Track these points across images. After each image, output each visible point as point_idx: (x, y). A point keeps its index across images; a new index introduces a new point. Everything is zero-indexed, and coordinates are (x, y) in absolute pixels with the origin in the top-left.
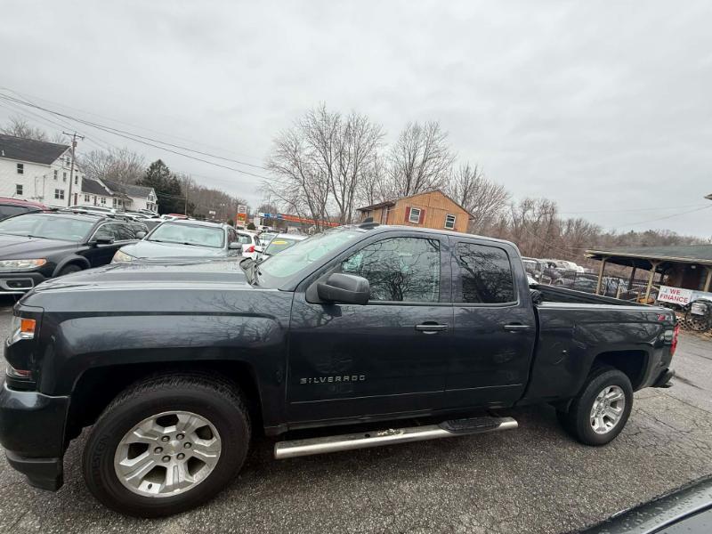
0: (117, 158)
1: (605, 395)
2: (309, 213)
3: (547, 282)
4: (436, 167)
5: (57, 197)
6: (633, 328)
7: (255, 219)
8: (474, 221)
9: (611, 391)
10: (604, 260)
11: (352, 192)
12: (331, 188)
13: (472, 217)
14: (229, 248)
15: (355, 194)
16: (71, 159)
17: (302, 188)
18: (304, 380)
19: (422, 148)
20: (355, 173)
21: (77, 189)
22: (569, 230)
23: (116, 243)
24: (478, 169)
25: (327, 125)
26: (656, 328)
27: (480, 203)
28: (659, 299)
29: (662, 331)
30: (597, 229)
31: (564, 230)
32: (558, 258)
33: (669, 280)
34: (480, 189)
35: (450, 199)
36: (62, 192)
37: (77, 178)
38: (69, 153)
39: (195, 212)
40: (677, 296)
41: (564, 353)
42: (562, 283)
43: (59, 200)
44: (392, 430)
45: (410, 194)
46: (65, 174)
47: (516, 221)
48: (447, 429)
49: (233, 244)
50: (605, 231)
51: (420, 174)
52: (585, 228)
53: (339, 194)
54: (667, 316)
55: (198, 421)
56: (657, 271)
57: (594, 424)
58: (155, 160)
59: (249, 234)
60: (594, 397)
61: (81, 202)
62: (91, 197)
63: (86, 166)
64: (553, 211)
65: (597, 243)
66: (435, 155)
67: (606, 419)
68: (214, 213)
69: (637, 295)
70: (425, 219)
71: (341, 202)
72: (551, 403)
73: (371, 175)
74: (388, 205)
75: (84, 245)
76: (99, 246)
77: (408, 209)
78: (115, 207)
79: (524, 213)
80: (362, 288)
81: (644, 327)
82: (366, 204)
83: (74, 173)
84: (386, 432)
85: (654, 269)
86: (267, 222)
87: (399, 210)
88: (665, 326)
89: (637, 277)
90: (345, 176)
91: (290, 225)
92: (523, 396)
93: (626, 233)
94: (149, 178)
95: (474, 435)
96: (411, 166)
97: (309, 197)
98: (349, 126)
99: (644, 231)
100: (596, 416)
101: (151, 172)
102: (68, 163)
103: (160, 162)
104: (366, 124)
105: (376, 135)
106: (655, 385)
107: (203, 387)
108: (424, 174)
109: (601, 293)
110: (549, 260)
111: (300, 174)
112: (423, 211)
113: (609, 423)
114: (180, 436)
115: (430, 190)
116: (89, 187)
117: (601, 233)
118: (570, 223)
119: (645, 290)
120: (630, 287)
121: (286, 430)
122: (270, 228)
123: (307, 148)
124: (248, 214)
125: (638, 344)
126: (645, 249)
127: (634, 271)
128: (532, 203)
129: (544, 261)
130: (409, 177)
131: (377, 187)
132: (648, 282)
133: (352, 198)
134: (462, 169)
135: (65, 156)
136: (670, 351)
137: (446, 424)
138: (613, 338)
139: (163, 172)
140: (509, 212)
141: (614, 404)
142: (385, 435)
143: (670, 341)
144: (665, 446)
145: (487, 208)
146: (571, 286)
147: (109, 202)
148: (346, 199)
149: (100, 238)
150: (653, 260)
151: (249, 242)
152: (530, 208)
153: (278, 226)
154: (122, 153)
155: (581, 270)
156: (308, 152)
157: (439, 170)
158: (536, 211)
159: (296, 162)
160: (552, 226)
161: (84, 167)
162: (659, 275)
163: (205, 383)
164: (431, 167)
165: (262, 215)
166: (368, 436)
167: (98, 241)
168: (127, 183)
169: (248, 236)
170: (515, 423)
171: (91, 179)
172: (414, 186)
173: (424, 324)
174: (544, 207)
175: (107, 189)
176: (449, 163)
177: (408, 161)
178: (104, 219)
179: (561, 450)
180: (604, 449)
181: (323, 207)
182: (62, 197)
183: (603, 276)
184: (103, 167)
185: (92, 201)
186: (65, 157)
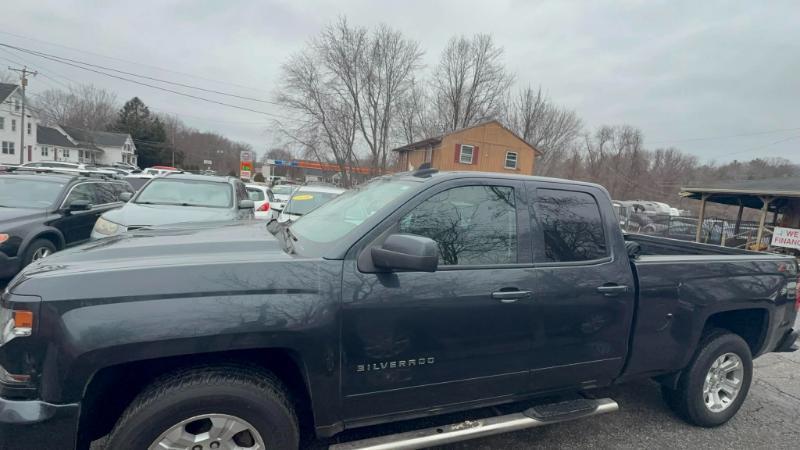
0: (80, 97)
1: (719, 364)
2: (332, 157)
3: (635, 229)
4: (491, 92)
5: (5, 151)
6: (746, 282)
7: (264, 168)
8: (540, 157)
9: (727, 359)
10: (703, 198)
11: (386, 128)
12: (358, 125)
13: (538, 153)
14: (239, 208)
15: (390, 130)
16: (21, 102)
17: (321, 126)
18: (361, 368)
19: (471, 69)
20: (388, 104)
21: (31, 139)
22: (657, 162)
23: (95, 208)
24: (542, 92)
25: (350, 46)
26: (775, 280)
27: (546, 134)
28: (773, 244)
29: (784, 283)
30: (692, 160)
31: (652, 163)
32: (647, 199)
33: (785, 220)
34: (546, 116)
35: (509, 131)
36: (12, 145)
37: (29, 126)
38: (17, 94)
39: (186, 162)
40: (795, 239)
41: (670, 317)
42: (652, 229)
43: (8, 156)
44: (468, 422)
45: (459, 127)
46: (14, 122)
47: (592, 155)
48: (534, 416)
49: (244, 202)
50: (703, 162)
51: (471, 102)
52: (677, 160)
53: (369, 132)
54: (788, 266)
55: (236, 425)
56: (769, 210)
57: (707, 401)
58: (130, 98)
59: (260, 187)
60: (707, 367)
61: (37, 156)
62: (49, 149)
63: (41, 110)
64: (637, 139)
65: (693, 178)
66: (488, 76)
67: (722, 393)
68: (210, 162)
69: (746, 241)
70: (479, 159)
71: (372, 141)
72: (654, 378)
73: (408, 106)
74: (432, 143)
75: (54, 213)
76: (73, 213)
77: (458, 147)
78: (81, 161)
79: (601, 145)
80: (429, 250)
81: (759, 280)
82: (403, 143)
83: (26, 120)
84: (461, 425)
85: (765, 206)
86: (279, 170)
87: (446, 148)
88: (787, 278)
89: (744, 218)
90: (375, 107)
91: (308, 174)
92: (623, 371)
93: (728, 163)
94: (124, 122)
95: (563, 423)
96: (459, 91)
97: (330, 136)
98: (378, 44)
99: (750, 160)
100: (710, 391)
101: (126, 114)
102: (17, 108)
103: (136, 100)
104: (399, 42)
105: (412, 55)
106: (778, 349)
107: (241, 382)
108: (475, 101)
109: (702, 240)
110: (635, 202)
111: (318, 108)
112: (477, 149)
113: (725, 399)
114: (215, 445)
115: (484, 121)
116: (46, 136)
117: (698, 166)
118: (659, 153)
119: (755, 234)
120: (737, 231)
121: (341, 430)
122: (283, 178)
123: (326, 75)
124: (254, 161)
125: (755, 301)
126: (753, 182)
127: (741, 211)
128: (612, 131)
129: (629, 204)
130: (456, 105)
131: (416, 120)
132: (759, 223)
133: (386, 135)
134: (523, 91)
135: (12, 98)
136: (794, 307)
137: (532, 410)
138: (722, 296)
139: (141, 114)
140: (582, 144)
141: (730, 375)
142: (461, 429)
143: (794, 295)
144: (792, 422)
145: (555, 140)
146: (665, 233)
147: (74, 155)
148: (378, 137)
149: (74, 203)
150: (764, 196)
151: (261, 198)
152: (608, 137)
153: (293, 176)
154: (86, 93)
155: (675, 212)
156: (327, 79)
157: (494, 95)
158: (617, 140)
159: (313, 94)
160: (636, 160)
161: (39, 111)
162: (771, 214)
163: (242, 378)
164: (484, 92)
165: (272, 162)
166: (440, 431)
167: (72, 206)
168: (95, 130)
169: (258, 191)
170: (614, 405)
171: (48, 126)
172: (464, 117)
173: (502, 290)
174: (626, 136)
175: (69, 138)
176: (507, 86)
177: (453, 85)
178: (76, 179)
179: (671, 435)
180: (720, 430)
181: (350, 149)
182: (12, 152)
183: (703, 219)
184: (61, 110)
185: (51, 154)
186: (13, 100)
